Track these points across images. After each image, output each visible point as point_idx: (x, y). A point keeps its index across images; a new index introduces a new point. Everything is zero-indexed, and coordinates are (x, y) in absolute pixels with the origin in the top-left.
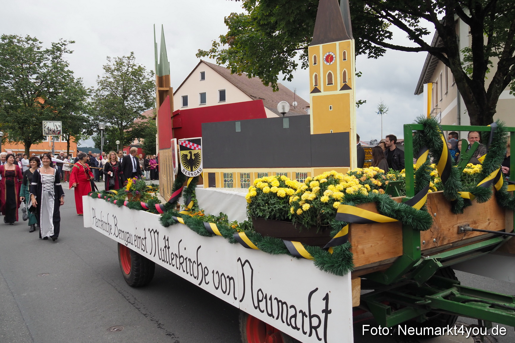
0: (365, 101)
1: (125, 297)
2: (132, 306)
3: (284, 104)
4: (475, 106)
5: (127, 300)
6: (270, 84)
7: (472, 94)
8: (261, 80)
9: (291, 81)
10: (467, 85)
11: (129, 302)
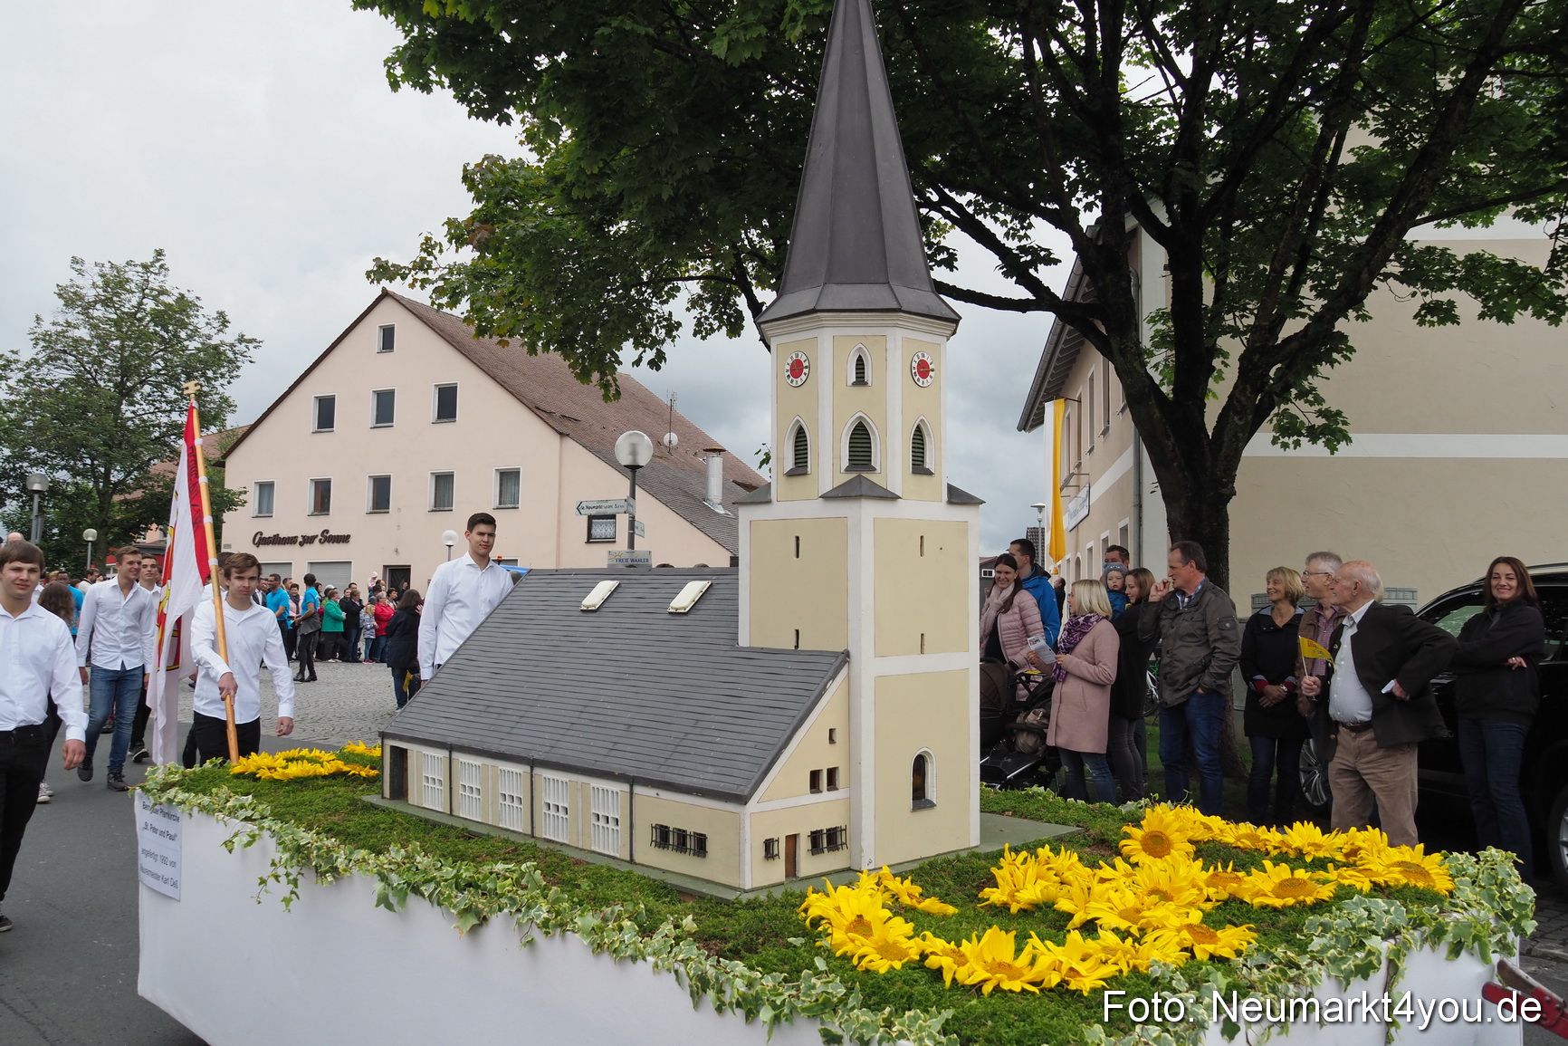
3: (635, 440)
4: (1180, 475)
6: (596, 376)
7: (1172, 439)
8: (567, 363)
9: (658, 368)
10: (1157, 414)
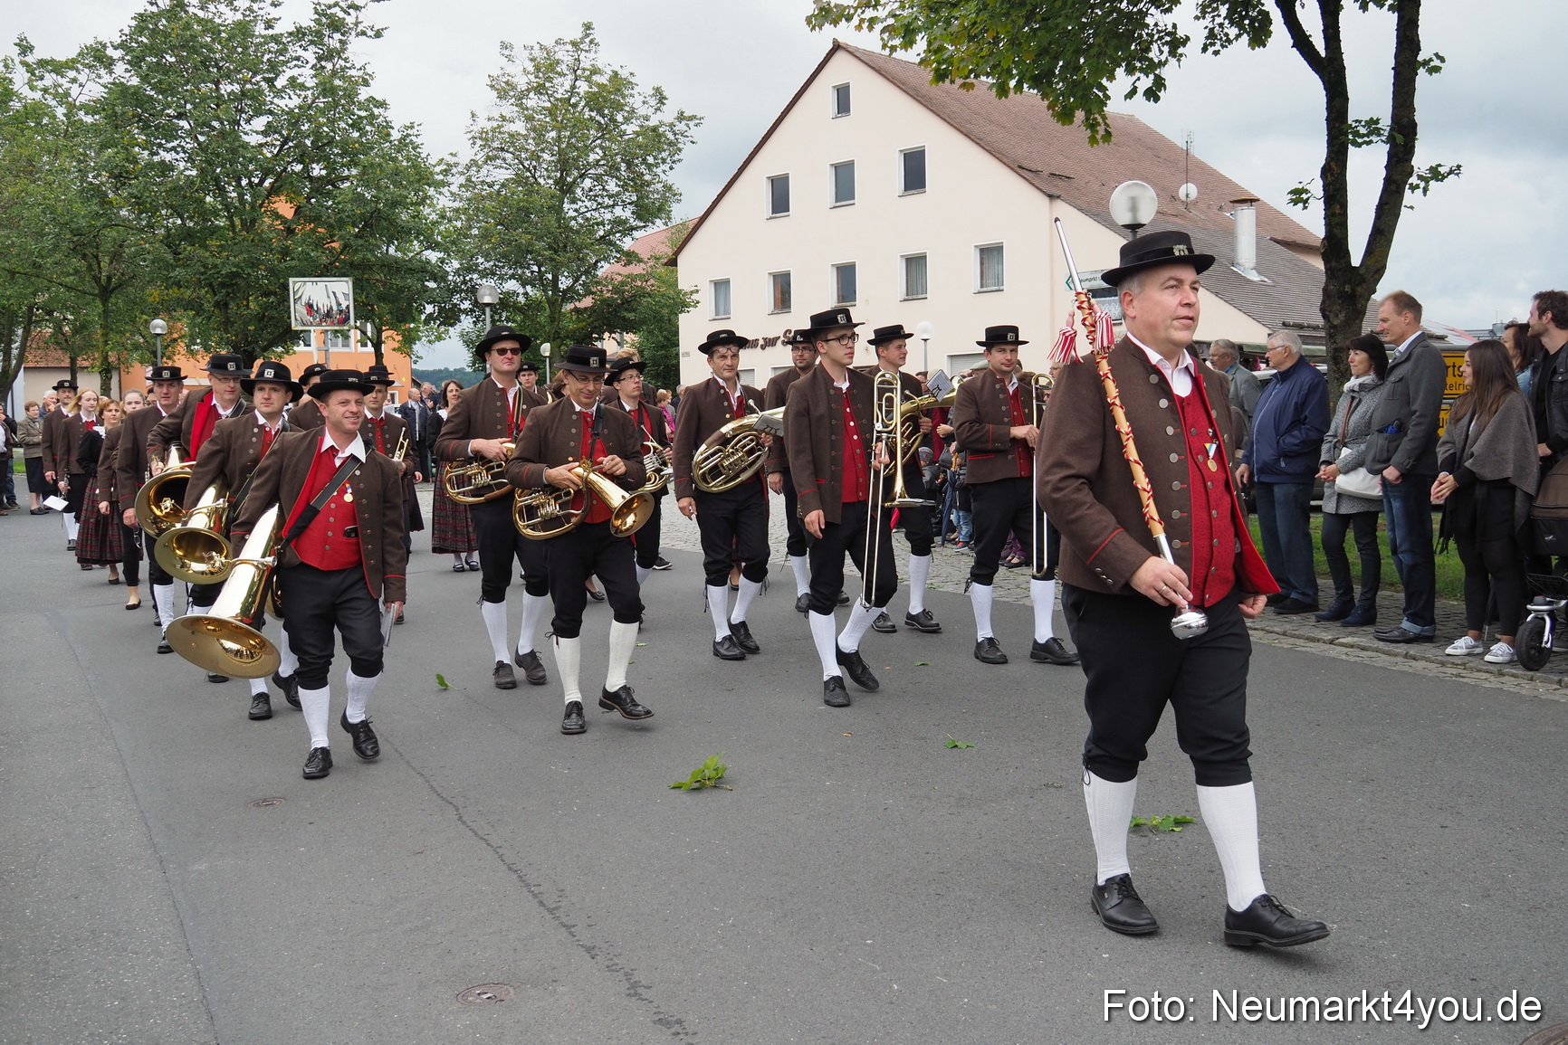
0: (1459, 167)
1: (528, 885)
2: (548, 916)
3: (1135, 192)
5: (535, 896)
6: (1080, 115)
8: (1046, 103)
9: (1157, 99)
11: (541, 903)
